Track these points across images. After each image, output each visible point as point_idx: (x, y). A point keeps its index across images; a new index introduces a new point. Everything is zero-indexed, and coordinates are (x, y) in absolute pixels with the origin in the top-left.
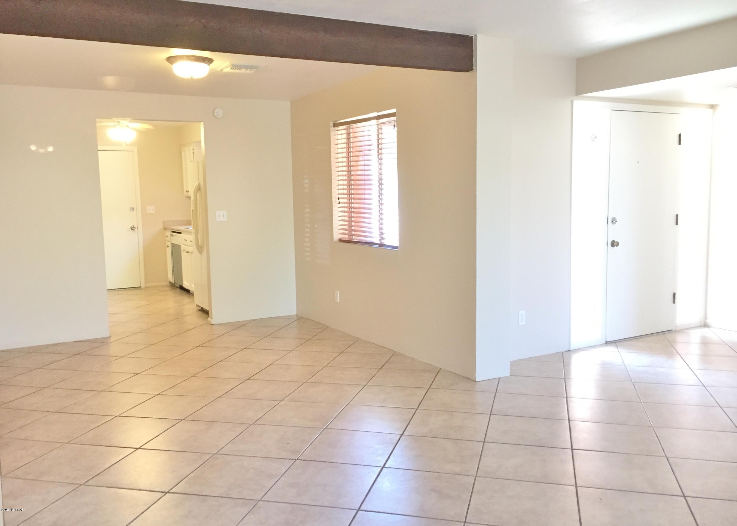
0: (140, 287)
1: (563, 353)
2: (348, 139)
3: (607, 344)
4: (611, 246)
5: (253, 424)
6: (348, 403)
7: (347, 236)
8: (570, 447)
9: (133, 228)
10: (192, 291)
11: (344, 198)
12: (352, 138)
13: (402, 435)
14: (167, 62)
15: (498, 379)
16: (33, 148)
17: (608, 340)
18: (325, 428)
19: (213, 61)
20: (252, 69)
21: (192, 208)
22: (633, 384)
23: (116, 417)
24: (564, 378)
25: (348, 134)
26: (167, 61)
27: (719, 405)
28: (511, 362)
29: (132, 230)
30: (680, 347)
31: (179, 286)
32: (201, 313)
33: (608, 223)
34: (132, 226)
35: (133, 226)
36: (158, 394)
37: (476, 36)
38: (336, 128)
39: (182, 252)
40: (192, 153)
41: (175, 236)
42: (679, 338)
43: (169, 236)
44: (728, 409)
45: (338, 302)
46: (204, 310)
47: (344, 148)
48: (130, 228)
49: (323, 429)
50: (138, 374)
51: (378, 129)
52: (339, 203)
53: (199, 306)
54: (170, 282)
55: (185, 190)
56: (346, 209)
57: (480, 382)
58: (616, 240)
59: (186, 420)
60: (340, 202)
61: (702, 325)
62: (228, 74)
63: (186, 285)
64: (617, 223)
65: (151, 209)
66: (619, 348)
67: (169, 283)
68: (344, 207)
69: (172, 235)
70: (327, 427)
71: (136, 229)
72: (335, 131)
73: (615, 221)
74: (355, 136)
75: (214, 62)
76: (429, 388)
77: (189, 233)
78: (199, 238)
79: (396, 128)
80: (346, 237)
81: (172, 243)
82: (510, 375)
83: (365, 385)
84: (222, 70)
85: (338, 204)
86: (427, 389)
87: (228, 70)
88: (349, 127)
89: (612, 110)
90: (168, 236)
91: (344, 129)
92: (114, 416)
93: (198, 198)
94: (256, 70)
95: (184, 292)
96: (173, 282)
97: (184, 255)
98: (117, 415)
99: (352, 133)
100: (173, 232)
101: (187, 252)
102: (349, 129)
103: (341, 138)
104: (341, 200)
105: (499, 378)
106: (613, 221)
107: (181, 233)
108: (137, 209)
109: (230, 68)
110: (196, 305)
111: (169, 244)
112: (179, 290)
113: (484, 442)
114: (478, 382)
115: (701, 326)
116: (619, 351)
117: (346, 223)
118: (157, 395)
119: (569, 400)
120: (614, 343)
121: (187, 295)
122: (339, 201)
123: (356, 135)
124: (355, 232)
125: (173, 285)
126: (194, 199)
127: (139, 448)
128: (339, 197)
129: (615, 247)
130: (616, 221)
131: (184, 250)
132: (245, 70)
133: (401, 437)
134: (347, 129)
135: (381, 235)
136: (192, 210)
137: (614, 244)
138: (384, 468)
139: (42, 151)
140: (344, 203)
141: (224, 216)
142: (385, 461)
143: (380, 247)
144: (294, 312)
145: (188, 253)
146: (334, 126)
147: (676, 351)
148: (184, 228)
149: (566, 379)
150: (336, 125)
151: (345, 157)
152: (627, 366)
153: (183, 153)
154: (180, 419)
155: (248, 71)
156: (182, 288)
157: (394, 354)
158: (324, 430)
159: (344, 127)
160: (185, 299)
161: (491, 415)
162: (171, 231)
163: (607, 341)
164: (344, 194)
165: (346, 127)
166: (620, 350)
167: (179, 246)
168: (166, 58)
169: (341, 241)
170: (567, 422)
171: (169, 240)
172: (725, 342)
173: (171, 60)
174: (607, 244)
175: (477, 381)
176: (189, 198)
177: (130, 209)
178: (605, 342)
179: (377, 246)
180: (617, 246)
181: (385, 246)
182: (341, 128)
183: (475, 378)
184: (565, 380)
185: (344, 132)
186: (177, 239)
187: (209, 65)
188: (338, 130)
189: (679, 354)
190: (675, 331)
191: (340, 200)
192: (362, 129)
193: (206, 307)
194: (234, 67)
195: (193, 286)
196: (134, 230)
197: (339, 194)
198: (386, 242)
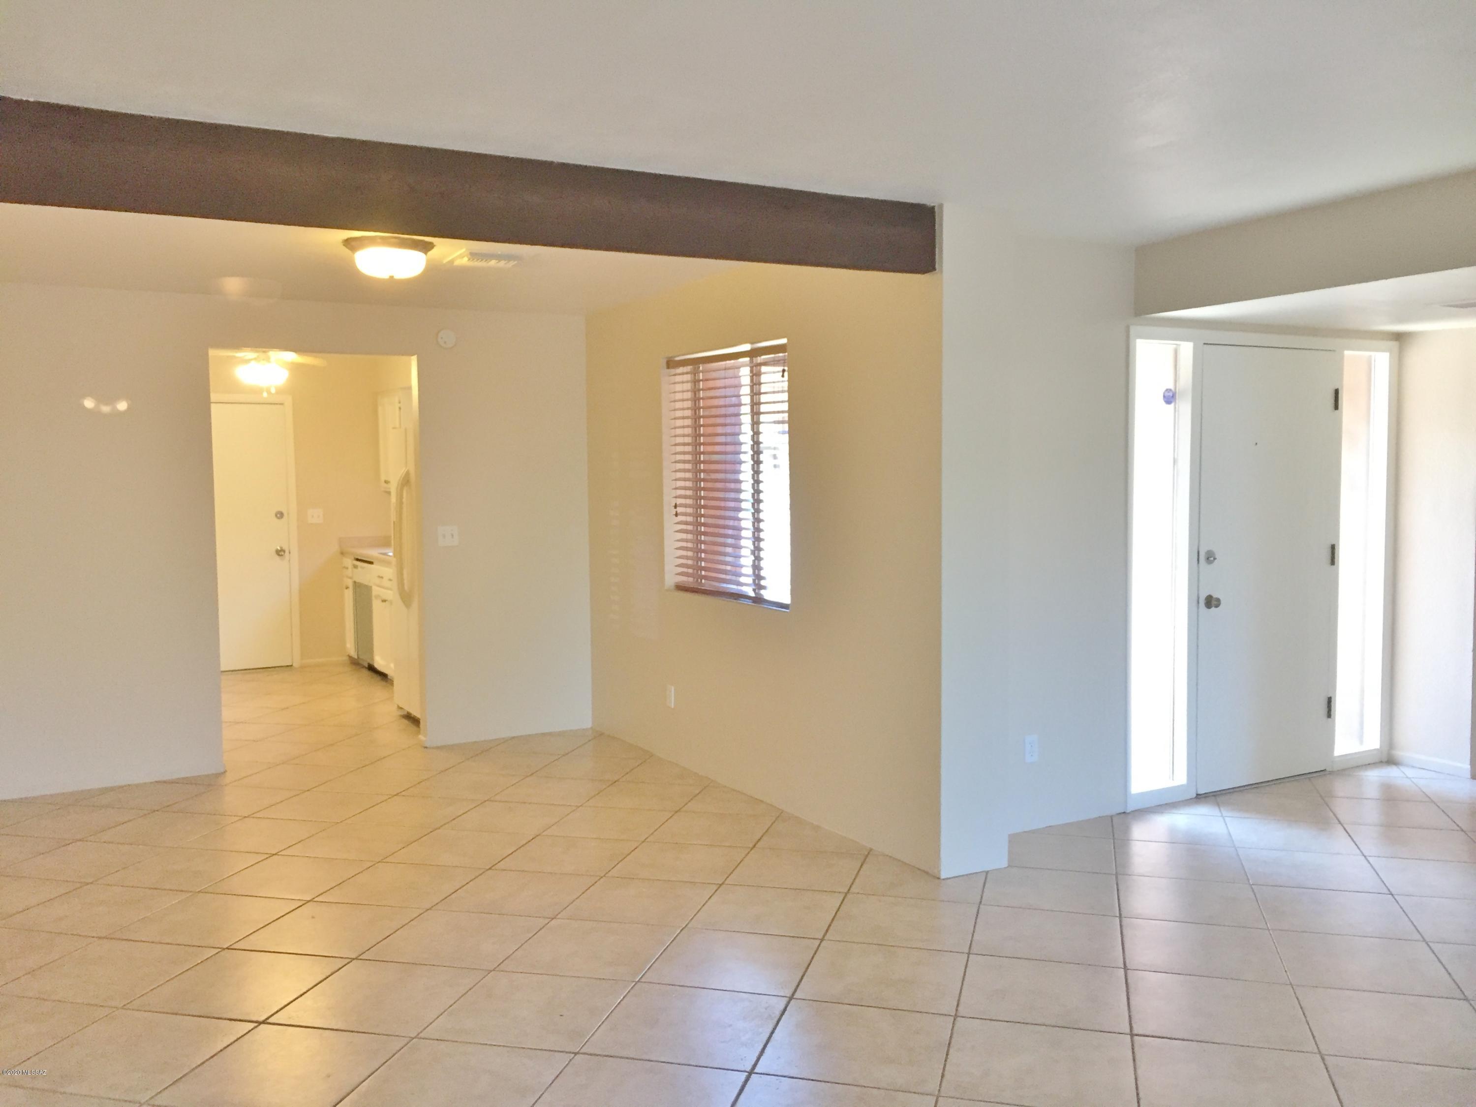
0: (291, 666)
1: (1112, 817)
2: (696, 391)
3: (1199, 799)
4: (1206, 608)
5: (494, 970)
6: (686, 925)
7: (691, 579)
8: (1128, 1030)
9: (280, 553)
10: (391, 677)
11: (686, 506)
12: (702, 390)
13: (791, 998)
14: (344, 248)
15: (985, 874)
16: (89, 403)
17: (1201, 792)
18: (637, 980)
19: (435, 246)
20: (509, 261)
21: (393, 517)
22: (1252, 888)
23: (223, 951)
24: (1114, 873)
25: (696, 382)
26: (344, 245)
27: (1423, 937)
28: (1009, 835)
29: (278, 556)
30: (1342, 808)
31: (367, 666)
32: (406, 722)
33: (1198, 563)
34: (279, 548)
35: (281, 548)
36: (309, 899)
37: (941, 206)
38: (673, 371)
39: (373, 598)
40: (397, 409)
41: (362, 567)
42: (1341, 787)
43: (350, 566)
44: (1440, 945)
45: (673, 707)
46: (412, 716)
47: (688, 409)
48: (274, 553)
49: (634, 983)
50: (274, 855)
51: (753, 376)
52: (676, 515)
53: (401, 708)
54: (350, 657)
55: (383, 478)
56: (690, 528)
57: (949, 880)
58: (1215, 596)
59: (361, 959)
60: (678, 512)
61: (1385, 759)
62: (463, 270)
63: (380, 663)
64: (1216, 560)
65: (315, 516)
66: (1222, 809)
67: (347, 658)
68: (686, 523)
69: (355, 567)
70: (643, 980)
71: (286, 554)
72: (671, 376)
73: (1212, 559)
74: (709, 387)
75: (435, 248)
76: (846, 894)
77: (387, 563)
78: (405, 576)
79: (786, 374)
80: (689, 581)
81: (355, 582)
82: (1009, 866)
83: (721, 885)
84: (452, 262)
85: (674, 516)
86: (844, 895)
87: (465, 261)
88: (697, 369)
89: (1205, 344)
90: (347, 568)
91: (687, 373)
92: (218, 948)
93: (404, 500)
94: (516, 262)
95: (377, 678)
96: (356, 657)
97: (376, 605)
98: (225, 947)
99: (702, 380)
100: (358, 560)
101: (384, 601)
102: (698, 373)
103: (681, 389)
104: (679, 510)
105: (987, 872)
106: (1208, 559)
107: (371, 563)
108: (288, 514)
109: (466, 259)
110: (396, 706)
111: (350, 583)
112: (366, 673)
113: (956, 1017)
114: (944, 879)
115: (1381, 762)
116: (1222, 814)
117: (690, 554)
118: (308, 901)
119: (1125, 921)
120: (1213, 798)
121: (384, 683)
122: (676, 512)
123: (711, 384)
124: (707, 572)
125: (355, 663)
126: (397, 500)
127: (264, 1022)
128: (676, 504)
129: (1213, 609)
130: (1215, 559)
131: (377, 597)
132: (497, 263)
133: (788, 1003)
134: (695, 373)
135: (757, 581)
136: (392, 523)
137: (1211, 602)
138: (753, 1076)
139: (106, 409)
140: (685, 514)
141: (452, 536)
142: (755, 1059)
143: (753, 604)
144: (588, 724)
145: (384, 603)
146: (668, 367)
147: (1335, 815)
148: (381, 554)
149: (1120, 877)
150: (671, 364)
151: (688, 427)
152: (1238, 847)
153: (380, 409)
154: (348, 958)
155: (502, 264)
156: (372, 668)
157: (781, 816)
158: (635, 985)
159: (689, 368)
160: (377, 690)
161: (969, 954)
162: (353, 558)
163: (1199, 793)
164: (685, 497)
165: (691, 369)
166: (1225, 813)
167: (368, 589)
168: (341, 241)
169: (680, 588)
170: (1122, 971)
171: (350, 575)
172: (1430, 798)
173: (353, 243)
174: (1198, 602)
175: (943, 877)
176: (389, 493)
177: (276, 516)
178: (1195, 795)
179: (749, 602)
180: (1217, 606)
181: (766, 602)
182: (681, 370)
183: (939, 871)
184: (1117, 878)
185: (688, 377)
186: (366, 575)
187: (426, 253)
188: (675, 375)
189: (1340, 823)
190: (1331, 773)
191: (678, 508)
192: (722, 374)
193: (416, 713)
194: (473, 255)
195: (392, 665)
196: (282, 555)
197: (676, 497)
198: (767, 595)
